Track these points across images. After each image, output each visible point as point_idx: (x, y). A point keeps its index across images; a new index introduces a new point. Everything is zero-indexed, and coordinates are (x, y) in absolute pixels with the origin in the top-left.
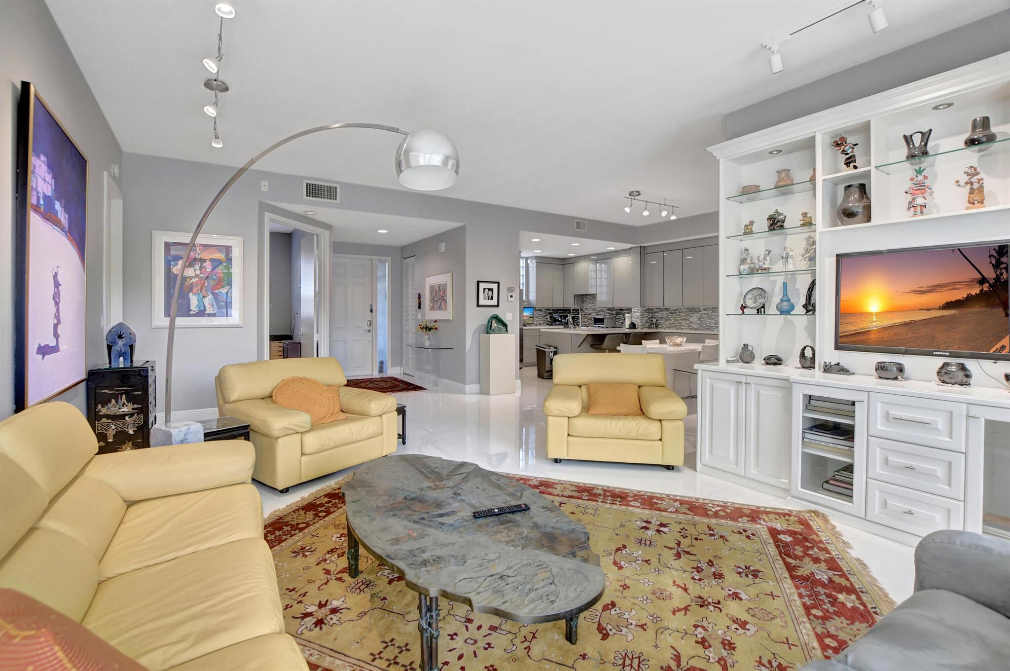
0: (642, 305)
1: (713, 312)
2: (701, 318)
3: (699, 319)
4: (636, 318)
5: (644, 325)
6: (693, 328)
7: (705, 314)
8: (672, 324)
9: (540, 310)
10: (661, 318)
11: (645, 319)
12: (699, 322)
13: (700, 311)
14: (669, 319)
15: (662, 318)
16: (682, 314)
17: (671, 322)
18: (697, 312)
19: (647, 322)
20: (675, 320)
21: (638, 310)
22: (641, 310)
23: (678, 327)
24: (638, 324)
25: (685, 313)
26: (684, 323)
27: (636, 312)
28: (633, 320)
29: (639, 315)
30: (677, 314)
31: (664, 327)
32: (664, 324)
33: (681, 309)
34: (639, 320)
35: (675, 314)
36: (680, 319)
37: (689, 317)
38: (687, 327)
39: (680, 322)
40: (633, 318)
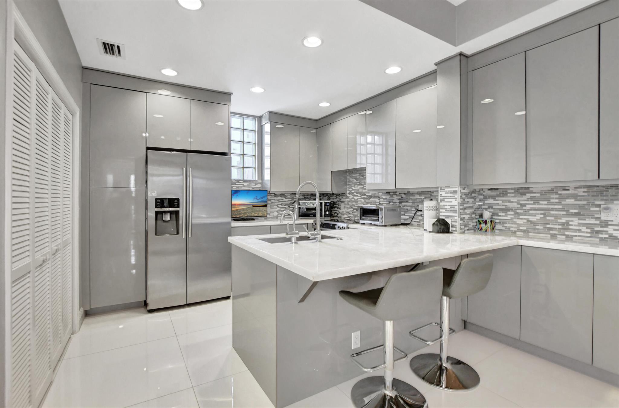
0: (464, 183)
4: (447, 211)
5: (466, 226)
6: (613, 237)
8: (536, 224)
9: (282, 195)
10: (502, 210)
11: (468, 211)
14: (526, 212)
15: (506, 210)
16: (571, 201)
17: (532, 219)
19: (471, 218)
20: (546, 215)
21: (455, 192)
22: (461, 193)
23: (557, 232)
24: (453, 223)
25: (578, 198)
26: (579, 223)
27: (449, 196)
28: (441, 214)
29: (457, 204)
30: (552, 201)
31: (512, 229)
32: (512, 224)
33: (567, 188)
34: (457, 215)
35: (546, 202)
36: (564, 213)
37: (598, 209)
38: (587, 232)
39: (563, 220)
40: (441, 210)
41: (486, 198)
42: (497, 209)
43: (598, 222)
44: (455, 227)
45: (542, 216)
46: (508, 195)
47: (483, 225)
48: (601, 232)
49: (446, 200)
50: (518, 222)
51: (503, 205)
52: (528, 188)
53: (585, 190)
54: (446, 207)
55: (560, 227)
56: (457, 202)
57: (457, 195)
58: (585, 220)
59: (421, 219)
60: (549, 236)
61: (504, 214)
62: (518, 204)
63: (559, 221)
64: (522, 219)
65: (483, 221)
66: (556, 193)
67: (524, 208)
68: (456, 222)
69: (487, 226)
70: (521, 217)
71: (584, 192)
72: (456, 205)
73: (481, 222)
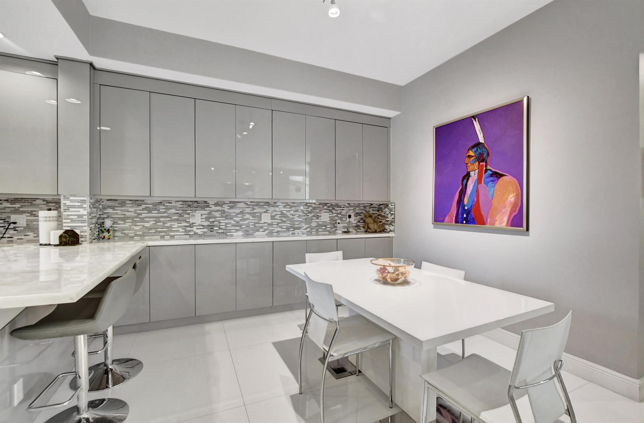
0: (92, 195)
1: (231, 208)
2: (211, 218)
3: (207, 219)
4: (72, 221)
5: (93, 235)
6: (196, 234)
7: (217, 211)
8: (150, 229)
10: (120, 219)
11: (94, 221)
12: (206, 223)
13: (208, 206)
14: (143, 220)
15: (124, 219)
16: (173, 211)
17: (147, 225)
18: (203, 208)
19: (95, 228)
20: (157, 222)
21: (83, 202)
22: (90, 202)
23: (164, 234)
24: (82, 234)
25: (178, 209)
26: (178, 226)
27: (76, 206)
28: (64, 225)
29: (86, 213)
30: (161, 210)
31: (130, 235)
32: (131, 230)
33: (171, 202)
34: (86, 224)
35: (157, 212)
36: (169, 219)
37: (188, 216)
38: (183, 232)
39: (168, 224)
40: (64, 221)
41: (104, 208)
42: (116, 218)
43: (188, 225)
44: (84, 238)
45: (154, 222)
46: (127, 205)
47: (106, 234)
48: (190, 231)
49: (71, 209)
50: (135, 229)
51: (122, 215)
52: (143, 201)
53: (181, 203)
54: (71, 217)
55: (166, 229)
56: (86, 211)
57: (86, 204)
58: (181, 223)
59: (14, 234)
60: (159, 237)
61: (122, 222)
62: (135, 213)
63: (166, 225)
64: (138, 225)
65: (105, 230)
66: (164, 205)
67: (140, 216)
68: (86, 232)
69: (109, 234)
70: (138, 224)
71: (181, 204)
72: (86, 215)
73: (104, 230)
